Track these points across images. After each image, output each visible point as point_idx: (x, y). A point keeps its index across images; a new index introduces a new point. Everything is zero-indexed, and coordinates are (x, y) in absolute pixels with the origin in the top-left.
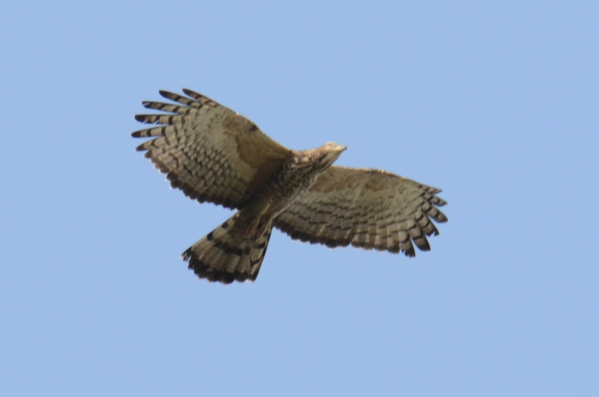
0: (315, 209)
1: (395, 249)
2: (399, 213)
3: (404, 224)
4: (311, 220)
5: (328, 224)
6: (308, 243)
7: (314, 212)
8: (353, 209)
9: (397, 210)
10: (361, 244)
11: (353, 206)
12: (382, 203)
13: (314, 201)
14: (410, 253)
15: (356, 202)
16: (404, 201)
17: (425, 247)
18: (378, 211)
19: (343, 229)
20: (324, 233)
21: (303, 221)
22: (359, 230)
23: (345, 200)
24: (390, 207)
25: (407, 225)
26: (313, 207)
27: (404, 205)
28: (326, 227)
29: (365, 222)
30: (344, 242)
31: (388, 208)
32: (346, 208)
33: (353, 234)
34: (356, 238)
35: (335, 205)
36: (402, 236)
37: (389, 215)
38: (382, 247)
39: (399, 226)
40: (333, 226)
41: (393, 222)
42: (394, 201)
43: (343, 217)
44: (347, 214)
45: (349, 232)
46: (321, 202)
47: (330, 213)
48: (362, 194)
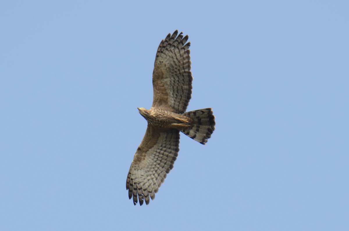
0: (176, 95)
1: (188, 52)
2: (172, 57)
3: (176, 53)
4: (182, 94)
5: (183, 85)
6: (192, 90)
7: (178, 95)
8: (174, 78)
9: (171, 59)
10: (189, 67)
11: (172, 79)
12: (169, 68)
13: (173, 98)
14: (188, 45)
15: (171, 78)
16: (166, 58)
17: (187, 38)
18: (173, 67)
19: (184, 77)
20: (187, 85)
21: (182, 98)
22: (183, 71)
23: (171, 84)
24: (170, 63)
25: (177, 52)
26: (176, 96)
27: (168, 57)
28: (184, 85)
29: (179, 70)
30: (189, 74)
31: (171, 64)
32: (174, 81)
33: (185, 72)
34: (187, 70)
35: (173, 87)
36: (182, 52)
37: (174, 62)
38: (188, 57)
39: (178, 55)
40: (183, 82)
41: (177, 59)
42: (166, 63)
43: (178, 81)
44: (177, 79)
45: (184, 74)
46: (173, 94)
47: (177, 87)
48: (167, 78)
